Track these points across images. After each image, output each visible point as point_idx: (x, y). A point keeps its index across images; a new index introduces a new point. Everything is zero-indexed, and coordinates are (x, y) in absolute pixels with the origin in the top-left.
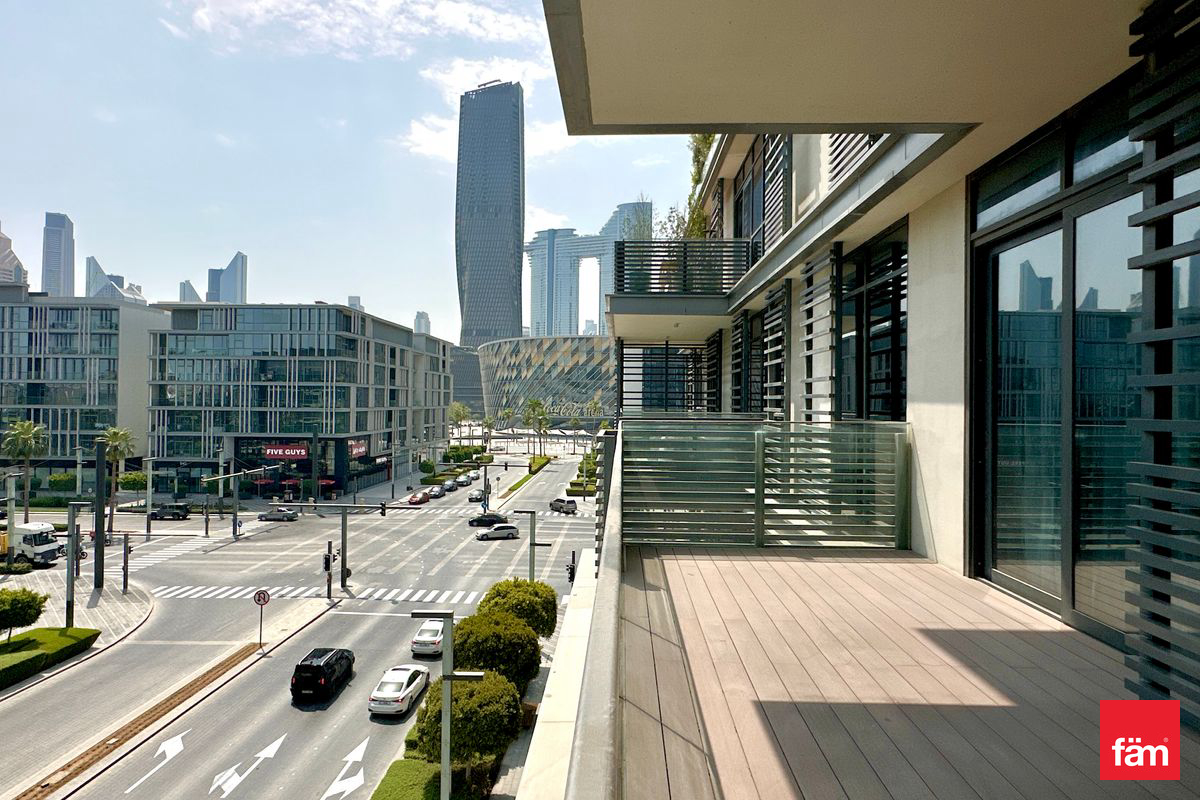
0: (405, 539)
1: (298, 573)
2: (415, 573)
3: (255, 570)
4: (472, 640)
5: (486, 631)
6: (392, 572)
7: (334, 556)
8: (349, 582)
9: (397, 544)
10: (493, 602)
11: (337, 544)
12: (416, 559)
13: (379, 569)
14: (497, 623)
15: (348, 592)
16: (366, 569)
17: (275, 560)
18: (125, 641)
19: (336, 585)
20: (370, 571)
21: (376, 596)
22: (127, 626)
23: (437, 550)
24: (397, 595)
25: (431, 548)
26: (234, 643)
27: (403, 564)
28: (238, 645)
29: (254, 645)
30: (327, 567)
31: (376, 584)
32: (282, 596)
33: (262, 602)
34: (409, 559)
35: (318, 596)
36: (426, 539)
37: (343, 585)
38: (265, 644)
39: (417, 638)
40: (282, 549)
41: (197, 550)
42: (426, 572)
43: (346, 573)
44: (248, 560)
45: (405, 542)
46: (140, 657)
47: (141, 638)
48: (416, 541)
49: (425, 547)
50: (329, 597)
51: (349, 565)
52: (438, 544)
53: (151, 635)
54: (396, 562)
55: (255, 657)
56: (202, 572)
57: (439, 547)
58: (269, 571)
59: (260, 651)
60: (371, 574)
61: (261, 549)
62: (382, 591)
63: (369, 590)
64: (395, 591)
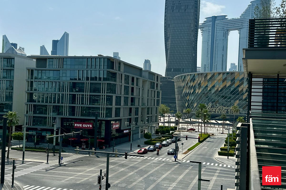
0: (136, 171)
1: (87, 184)
9: (132, 173)
11: (104, 171)
12: (141, 182)
13: (124, 185)
20: (119, 185)
25: (149, 176)
27: (135, 183)
30: (100, 182)
34: (138, 181)
36: (146, 172)
41: (43, 169)
43: (108, 186)
44: (65, 175)
48: (142, 173)
49: (146, 176)
54: (132, 182)
56: (44, 180)
57: (152, 176)
61: (71, 171)
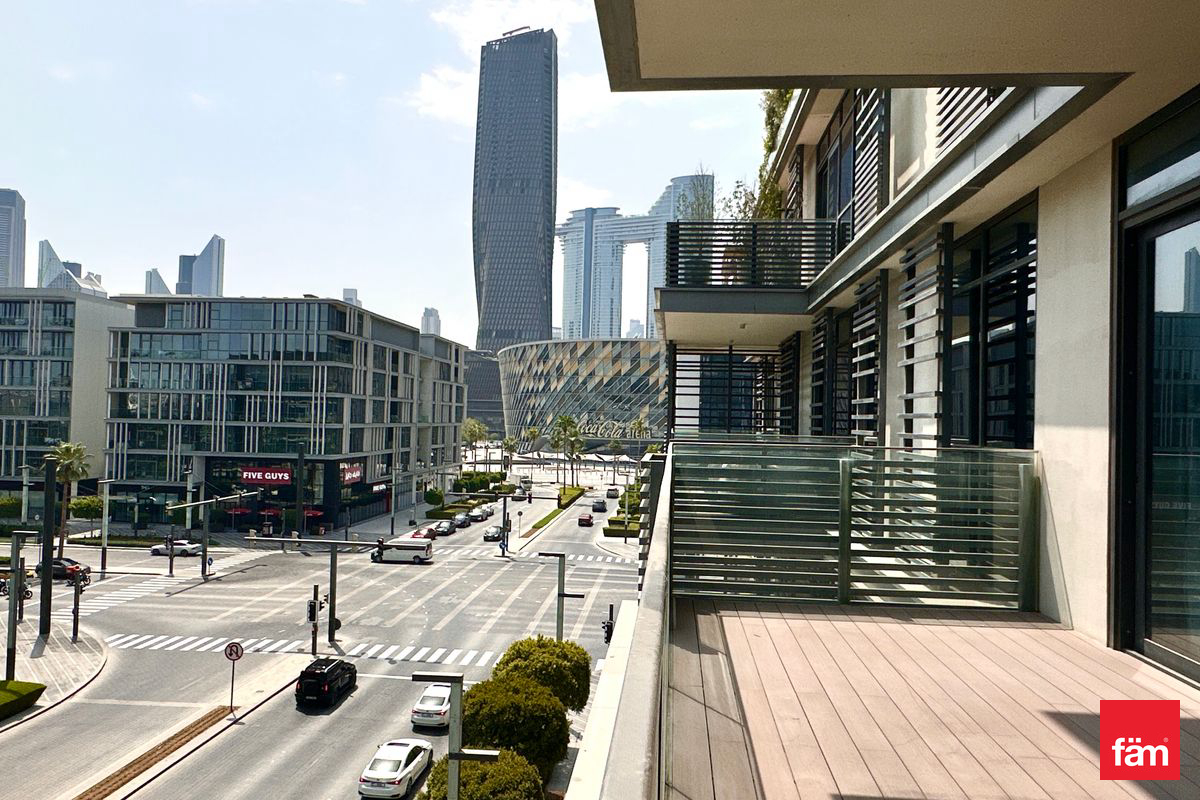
0: (406, 584)
1: (279, 623)
2: (417, 626)
3: (225, 618)
4: (486, 710)
5: (502, 700)
6: (389, 624)
7: (321, 603)
8: (338, 636)
9: (396, 590)
10: (512, 665)
11: (325, 588)
12: (419, 610)
13: (376, 620)
14: (516, 691)
15: (337, 648)
16: (358, 619)
17: (248, 607)
18: (74, 700)
19: (323, 639)
20: (363, 622)
21: (370, 653)
22: (76, 680)
23: (445, 600)
24: (397, 652)
25: (437, 596)
26: (199, 705)
27: (402, 615)
28: (204, 708)
29: (224, 709)
30: (312, 616)
31: (369, 638)
32: (258, 650)
33: (234, 656)
34: (411, 609)
35: (301, 651)
36: (431, 586)
37: (331, 639)
38: (237, 708)
39: (418, 706)
40: (259, 593)
41: (160, 591)
42: (430, 626)
43: (334, 625)
44: (219, 605)
45: (406, 588)
46: (86, 720)
47: (95, 695)
49: (430, 595)
50: (314, 652)
51: (337, 615)
52: (445, 592)
53: (104, 692)
54: (395, 613)
55: (224, 723)
56: (164, 619)
57: (447, 595)
58: (242, 619)
59: (231, 716)
60: (364, 626)
61: (234, 592)
62: (378, 648)
63: (362, 647)
64: (393, 649)
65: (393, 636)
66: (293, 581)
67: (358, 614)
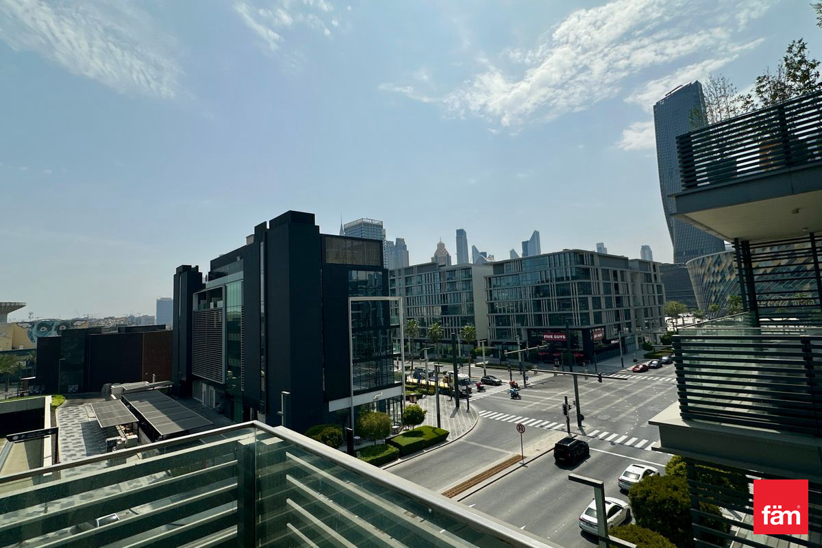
0: (627, 397)
1: (554, 413)
2: (631, 423)
3: (531, 407)
6: (614, 420)
8: (583, 424)
9: (621, 400)
12: (633, 413)
13: (606, 417)
15: (582, 430)
16: (597, 415)
18: (461, 440)
19: (574, 425)
20: (599, 417)
21: (601, 436)
22: (463, 431)
23: (651, 408)
24: (616, 438)
25: (646, 406)
26: (510, 452)
27: (622, 415)
28: (511, 455)
29: (519, 456)
30: (565, 413)
31: (601, 427)
32: (542, 426)
33: (521, 431)
34: (628, 412)
35: (563, 430)
36: (642, 399)
37: (580, 425)
38: (525, 457)
39: (622, 477)
40: (548, 395)
42: (639, 424)
43: (580, 418)
44: (527, 400)
45: (626, 399)
46: (464, 451)
47: (468, 439)
48: (635, 400)
49: (641, 405)
50: (569, 432)
51: (581, 412)
52: (651, 404)
53: (472, 439)
54: (618, 414)
55: (518, 465)
57: (653, 406)
58: (537, 409)
59: (521, 462)
60: (599, 419)
62: (605, 433)
63: (597, 432)
64: (614, 435)
65: (615, 428)
66: (565, 390)
67: (597, 412)
